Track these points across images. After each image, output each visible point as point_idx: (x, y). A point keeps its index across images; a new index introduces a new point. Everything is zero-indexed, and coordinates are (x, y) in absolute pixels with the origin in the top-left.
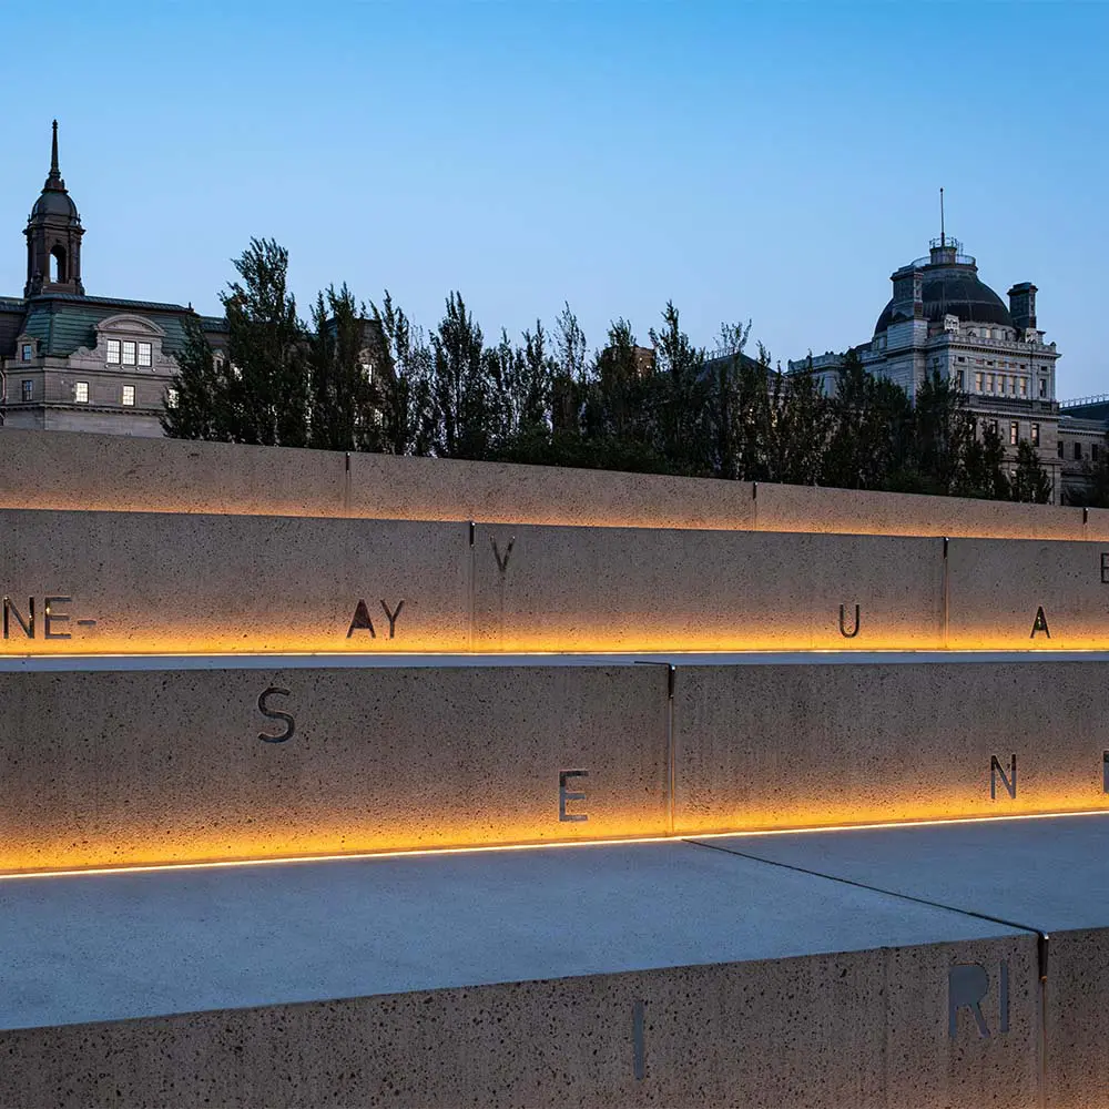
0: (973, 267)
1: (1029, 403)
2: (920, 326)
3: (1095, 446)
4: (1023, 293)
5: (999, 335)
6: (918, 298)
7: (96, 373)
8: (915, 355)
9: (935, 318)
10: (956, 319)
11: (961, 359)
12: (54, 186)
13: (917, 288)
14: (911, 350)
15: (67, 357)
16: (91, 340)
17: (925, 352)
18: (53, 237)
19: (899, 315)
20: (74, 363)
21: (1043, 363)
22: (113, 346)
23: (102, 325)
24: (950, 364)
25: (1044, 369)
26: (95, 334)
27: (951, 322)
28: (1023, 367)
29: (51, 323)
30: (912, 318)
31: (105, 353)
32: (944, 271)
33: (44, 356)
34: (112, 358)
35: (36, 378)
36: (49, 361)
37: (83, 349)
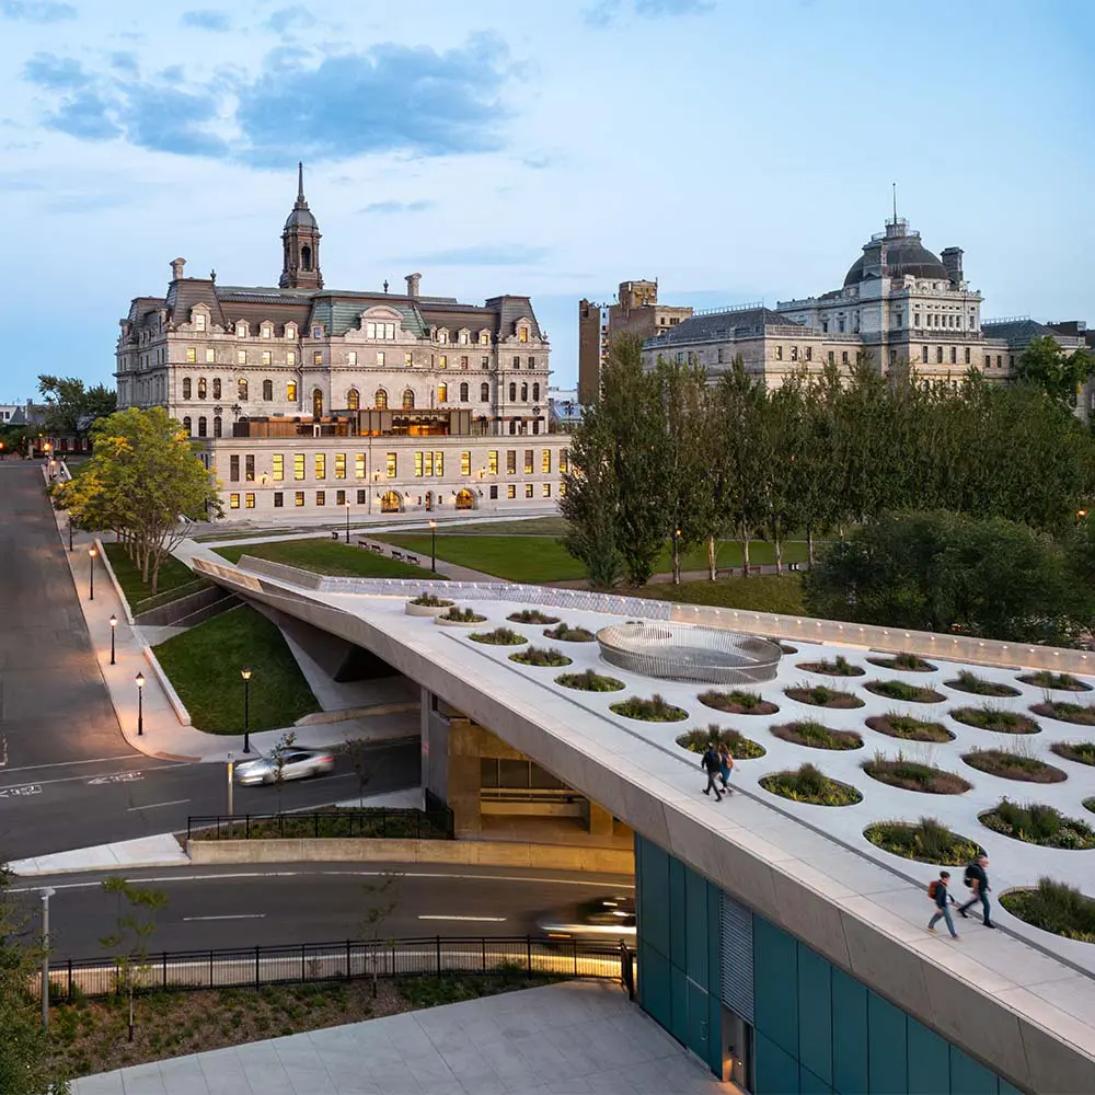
0: (918, 238)
1: (964, 334)
2: (886, 282)
3: (999, 357)
4: (952, 255)
5: (941, 286)
6: (884, 264)
7: (362, 345)
8: (883, 303)
9: (896, 276)
10: (913, 278)
11: (917, 306)
12: (300, 206)
13: (884, 255)
14: (879, 300)
15: (343, 336)
16: (357, 323)
17: (890, 300)
18: (303, 241)
19: (870, 275)
20: (348, 339)
21: (973, 305)
22: (370, 327)
23: (365, 314)
24: (910, 309)
25: (973, 309)
26: (359, 319)
27: (910, 280)
28: (958, 308)
29: (331, 313)
30: (880, 277)
31: (366, 331)
32: (900, 242)
33: (329, 336)
34: (371, 334)
35: (324, 350)
36: (333, 339)
37: (353, 330)
